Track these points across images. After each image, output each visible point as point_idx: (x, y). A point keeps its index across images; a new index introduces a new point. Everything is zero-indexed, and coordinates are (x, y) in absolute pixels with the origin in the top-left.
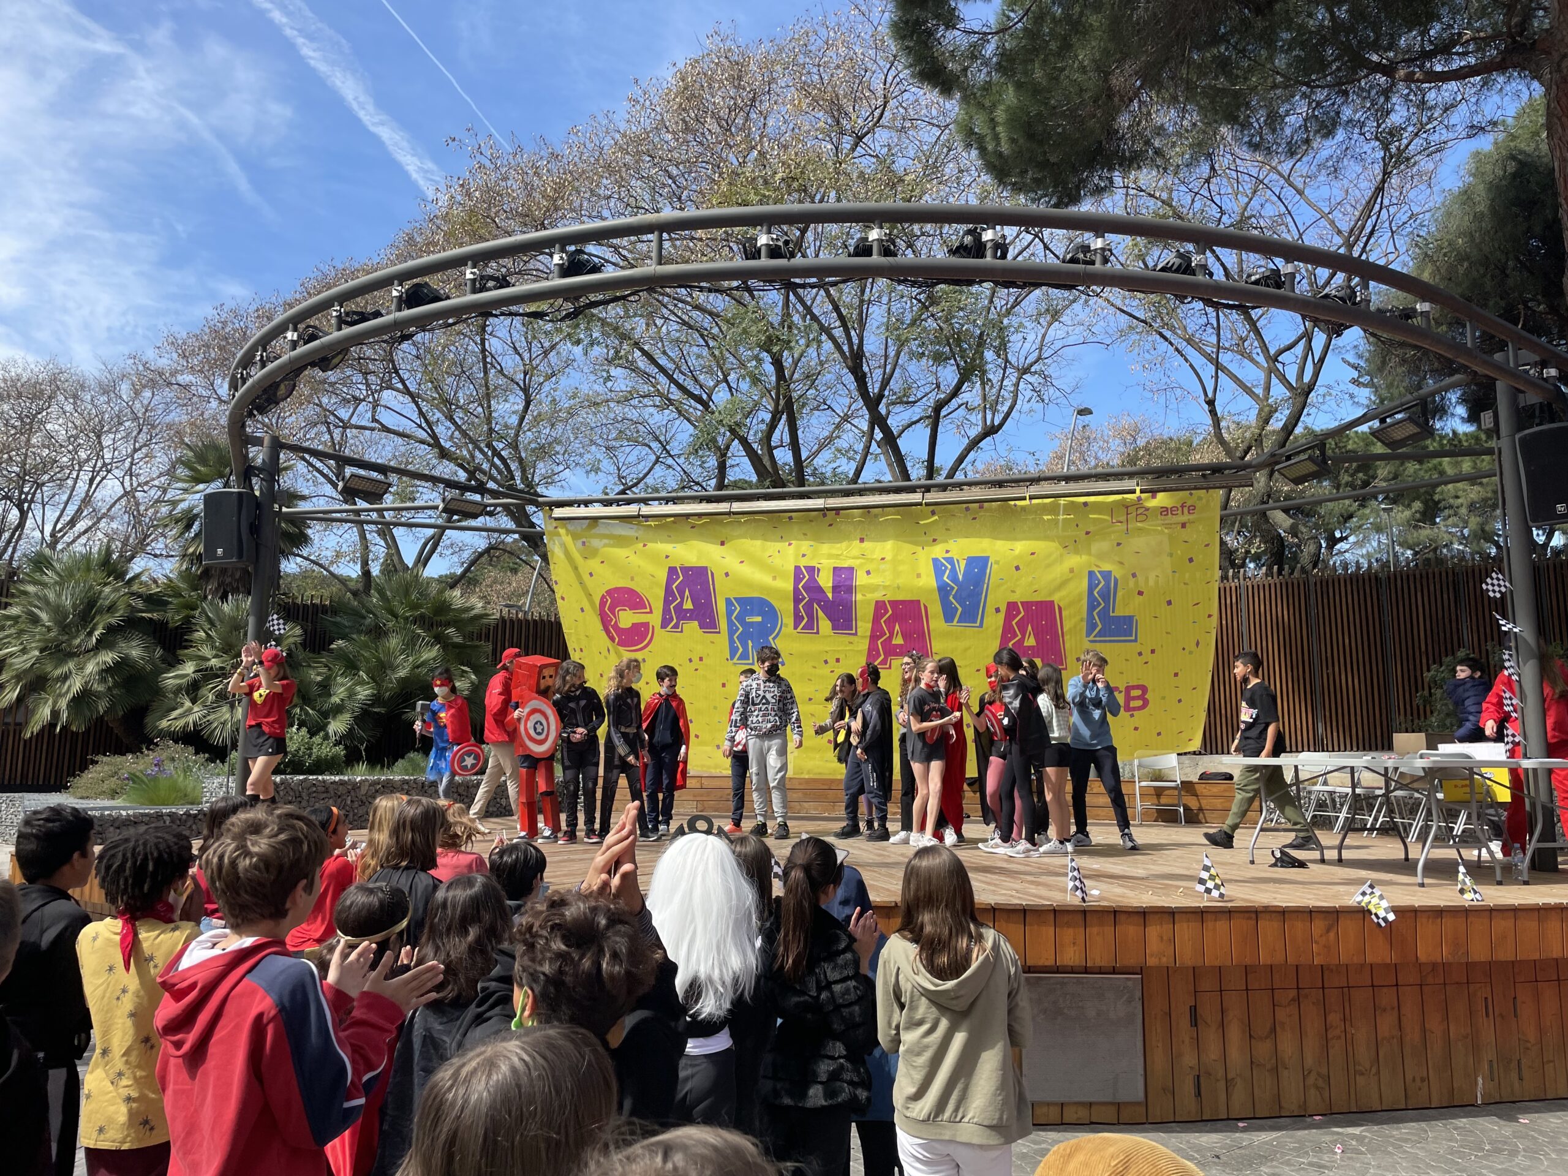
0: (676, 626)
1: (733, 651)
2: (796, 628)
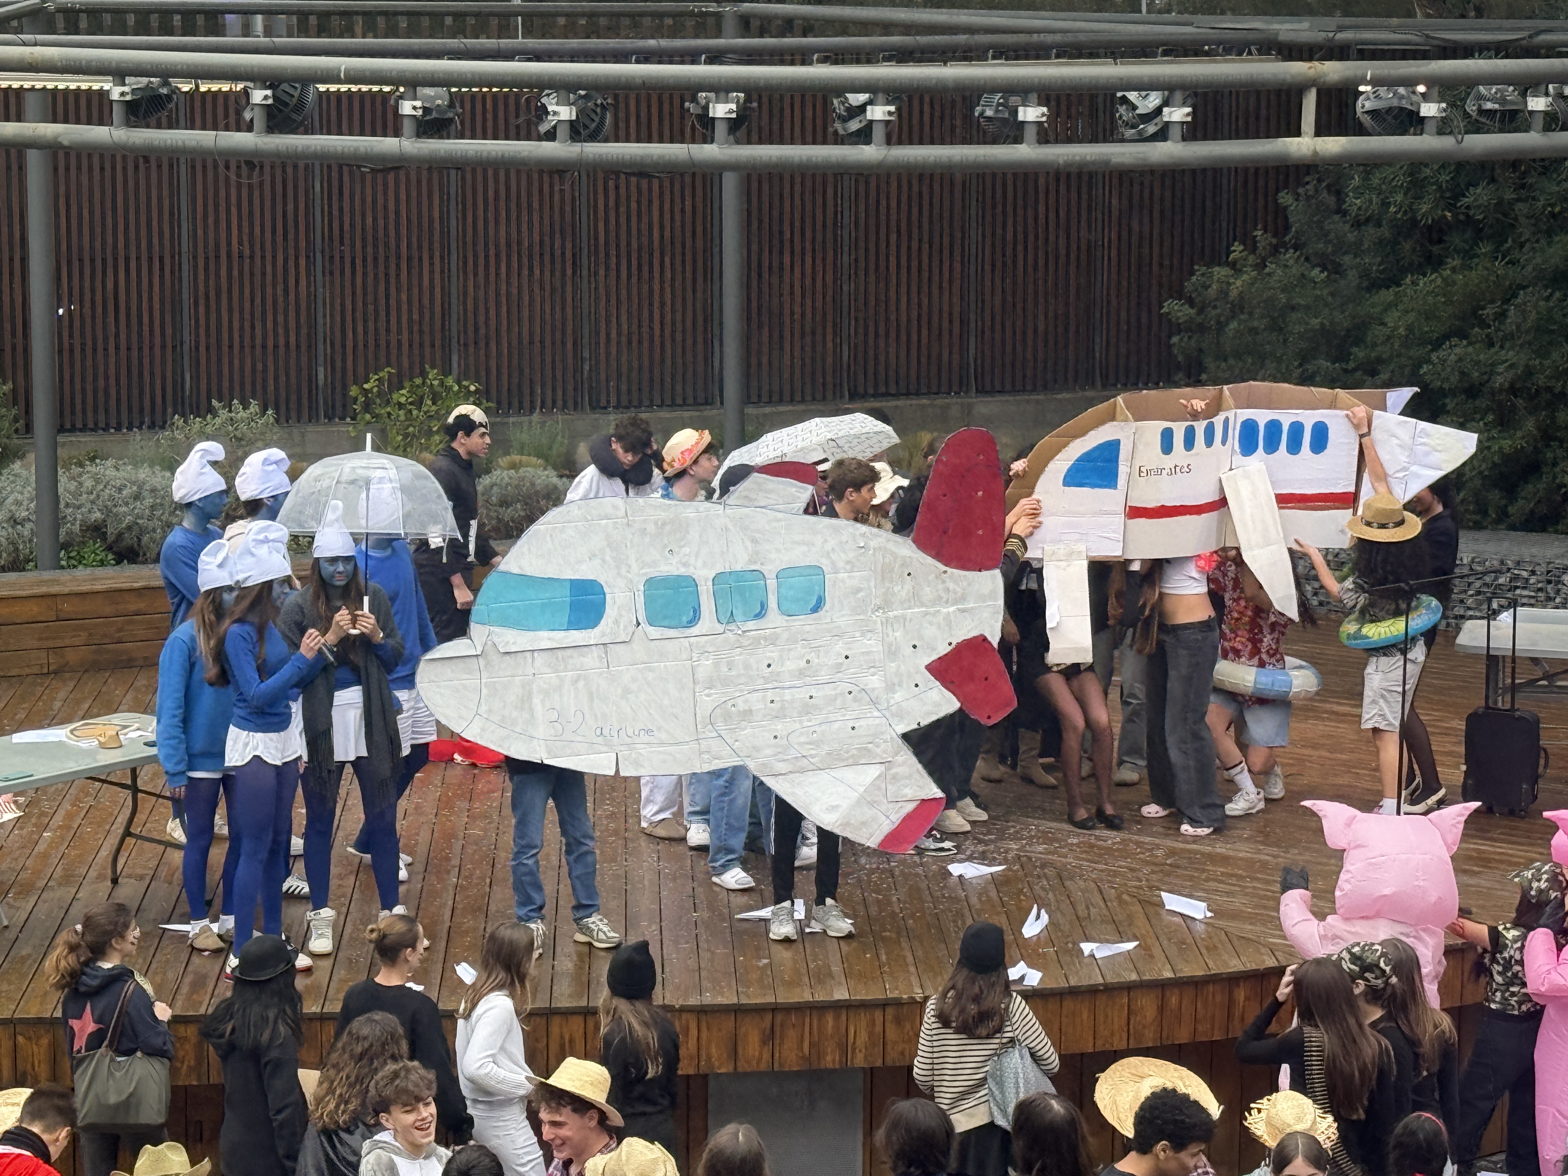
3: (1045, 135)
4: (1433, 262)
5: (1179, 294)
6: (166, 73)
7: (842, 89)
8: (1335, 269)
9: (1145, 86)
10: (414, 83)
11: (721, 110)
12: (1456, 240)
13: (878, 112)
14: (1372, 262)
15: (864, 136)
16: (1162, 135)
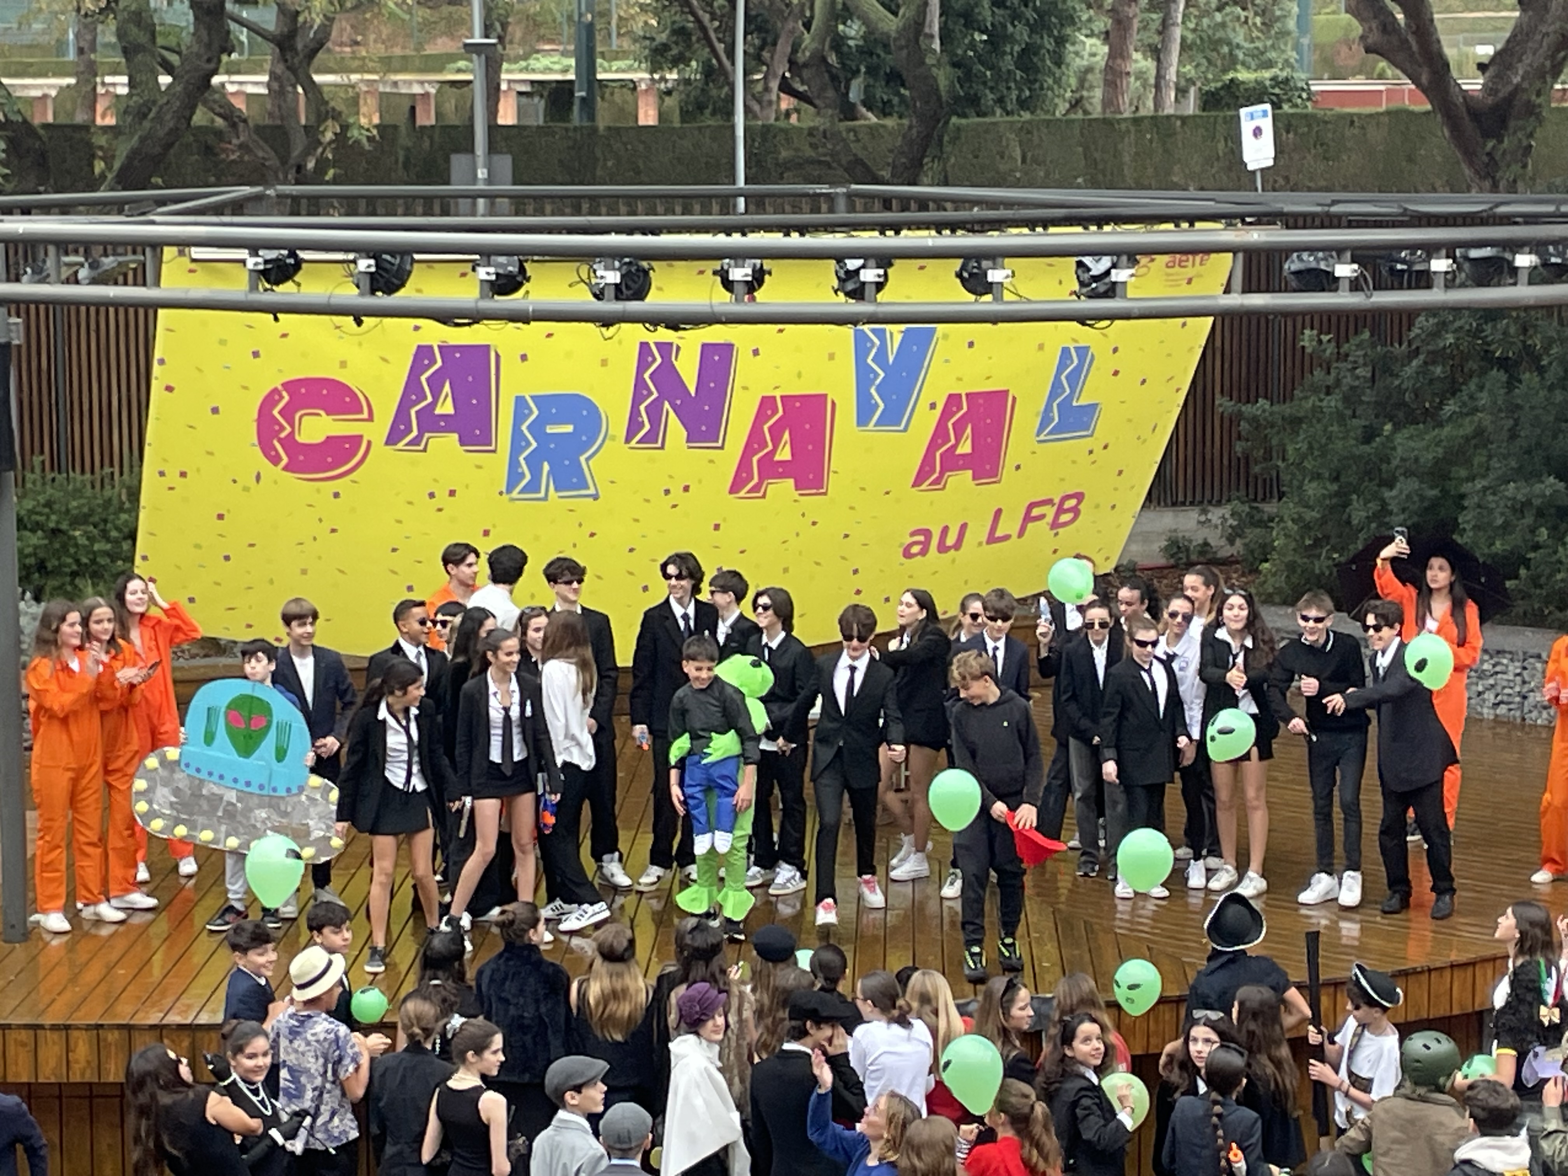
0: (415, 442)
1: (514, 477)
2: (628, 440)
6: (293, 246)
9: (1099, 252)
10: (489, 253)
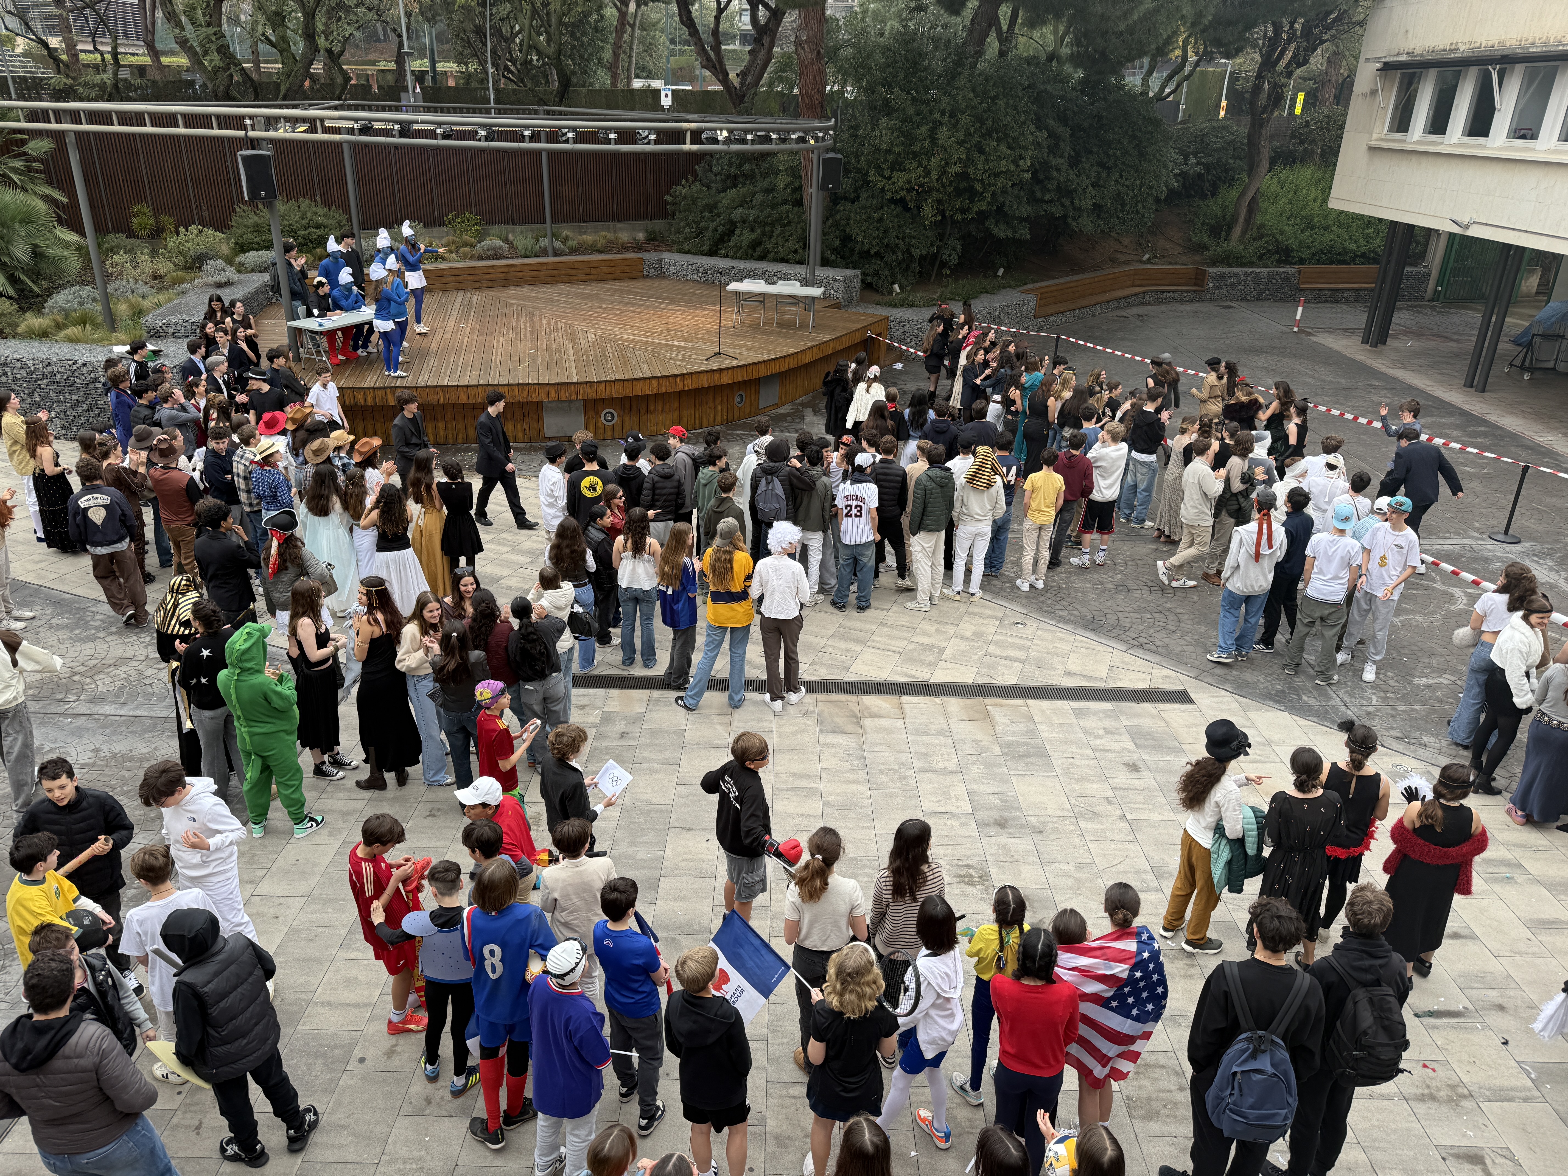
3: (617, 142)
4: (735, 186)
5: (669, 194)
6: (370, 120)
7: (560, 128)
8: (709, 187)
9: (644, 129)
10: (440, 124)
11: (527, 133)
12: (741, 179)
13: (570, 135)
14: (719, 186)
15: (567, 141)
16: (649, 143)
